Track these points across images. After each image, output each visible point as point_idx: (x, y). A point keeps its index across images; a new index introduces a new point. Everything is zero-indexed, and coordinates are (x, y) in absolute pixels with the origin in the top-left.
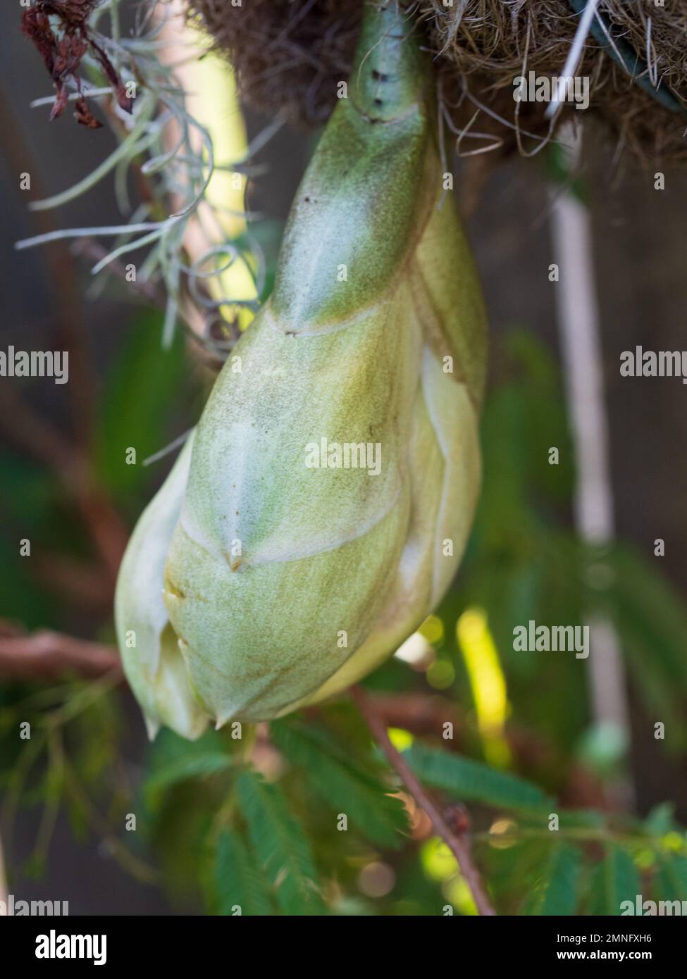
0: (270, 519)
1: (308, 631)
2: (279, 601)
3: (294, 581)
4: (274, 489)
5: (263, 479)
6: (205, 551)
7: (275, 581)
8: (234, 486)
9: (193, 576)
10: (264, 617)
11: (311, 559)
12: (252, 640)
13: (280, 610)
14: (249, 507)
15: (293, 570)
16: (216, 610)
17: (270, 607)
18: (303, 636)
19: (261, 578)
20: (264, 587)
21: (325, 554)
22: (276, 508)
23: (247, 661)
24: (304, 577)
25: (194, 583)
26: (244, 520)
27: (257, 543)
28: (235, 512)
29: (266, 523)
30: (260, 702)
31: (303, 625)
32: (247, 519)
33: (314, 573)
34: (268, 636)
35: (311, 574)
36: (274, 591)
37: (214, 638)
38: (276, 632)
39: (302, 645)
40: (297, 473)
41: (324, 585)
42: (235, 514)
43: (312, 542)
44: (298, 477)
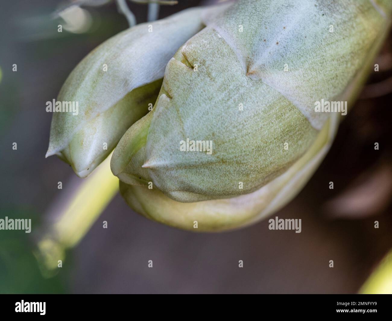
0: (294, 62)
1: (258, 149)
2: (262, 114)
3: (278, 111)
4: (309, 48)
5: (306, 37)
6: (232, 52)
7: (270, 101)
8: (284, 28)
9: (212, 61)
10: (247, 116)
11: (294, 107)
12: (226, 125)
13: (258, 120)
14: (287, 46)
15: (282, 104)
16: (217, 89)
17: (255, 113)
18: (254, 148)
19: (263, 92)
20: (261, 98)
21: (300, 112)
22: (302, 59)
23: (209, 135)
24: (283, 114)
25: (210, 65)
26: (278, 50)
27: (276, 70)
28: (276, 42)
29: (291, 63)
30: (184, 171)
31: (260, 142)
32: (281, 51)
33: (288, 117)
34: (238, 130)
35: (287, 115)
36: (265, 105)
37: (200, 105)
38: (244, 132)
39: (248, 153)
40: (325, 52)
41: (286, 130)
42: (276, 43)
43: (301, 98)
44: (324, 54)
